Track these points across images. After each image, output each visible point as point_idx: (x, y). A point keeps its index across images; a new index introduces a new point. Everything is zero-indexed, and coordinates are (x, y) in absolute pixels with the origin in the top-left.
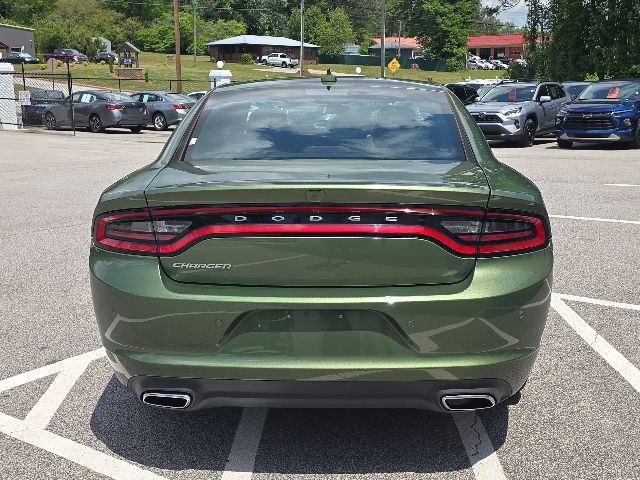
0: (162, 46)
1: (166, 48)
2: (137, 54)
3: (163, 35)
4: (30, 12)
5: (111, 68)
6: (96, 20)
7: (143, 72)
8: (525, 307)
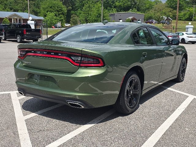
0: (184, 18)
1: (185, 19)
2: (171, 21)
3: (185, 15)
4: (146, 9)
5: (163, 25)
6: (164, 11)
7: (173, 26)
8: (101, 81)
